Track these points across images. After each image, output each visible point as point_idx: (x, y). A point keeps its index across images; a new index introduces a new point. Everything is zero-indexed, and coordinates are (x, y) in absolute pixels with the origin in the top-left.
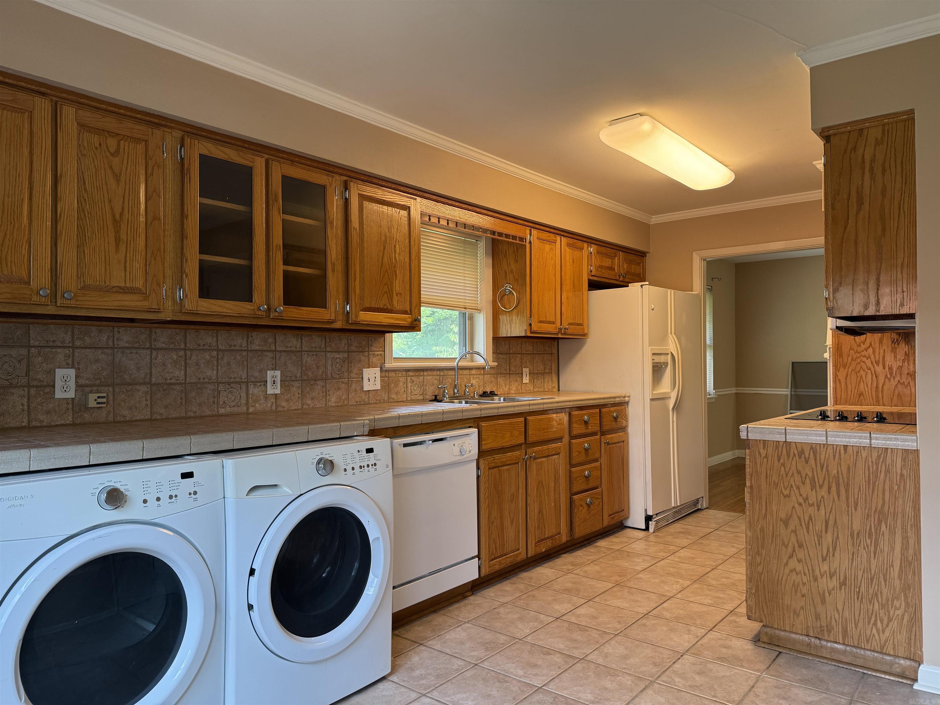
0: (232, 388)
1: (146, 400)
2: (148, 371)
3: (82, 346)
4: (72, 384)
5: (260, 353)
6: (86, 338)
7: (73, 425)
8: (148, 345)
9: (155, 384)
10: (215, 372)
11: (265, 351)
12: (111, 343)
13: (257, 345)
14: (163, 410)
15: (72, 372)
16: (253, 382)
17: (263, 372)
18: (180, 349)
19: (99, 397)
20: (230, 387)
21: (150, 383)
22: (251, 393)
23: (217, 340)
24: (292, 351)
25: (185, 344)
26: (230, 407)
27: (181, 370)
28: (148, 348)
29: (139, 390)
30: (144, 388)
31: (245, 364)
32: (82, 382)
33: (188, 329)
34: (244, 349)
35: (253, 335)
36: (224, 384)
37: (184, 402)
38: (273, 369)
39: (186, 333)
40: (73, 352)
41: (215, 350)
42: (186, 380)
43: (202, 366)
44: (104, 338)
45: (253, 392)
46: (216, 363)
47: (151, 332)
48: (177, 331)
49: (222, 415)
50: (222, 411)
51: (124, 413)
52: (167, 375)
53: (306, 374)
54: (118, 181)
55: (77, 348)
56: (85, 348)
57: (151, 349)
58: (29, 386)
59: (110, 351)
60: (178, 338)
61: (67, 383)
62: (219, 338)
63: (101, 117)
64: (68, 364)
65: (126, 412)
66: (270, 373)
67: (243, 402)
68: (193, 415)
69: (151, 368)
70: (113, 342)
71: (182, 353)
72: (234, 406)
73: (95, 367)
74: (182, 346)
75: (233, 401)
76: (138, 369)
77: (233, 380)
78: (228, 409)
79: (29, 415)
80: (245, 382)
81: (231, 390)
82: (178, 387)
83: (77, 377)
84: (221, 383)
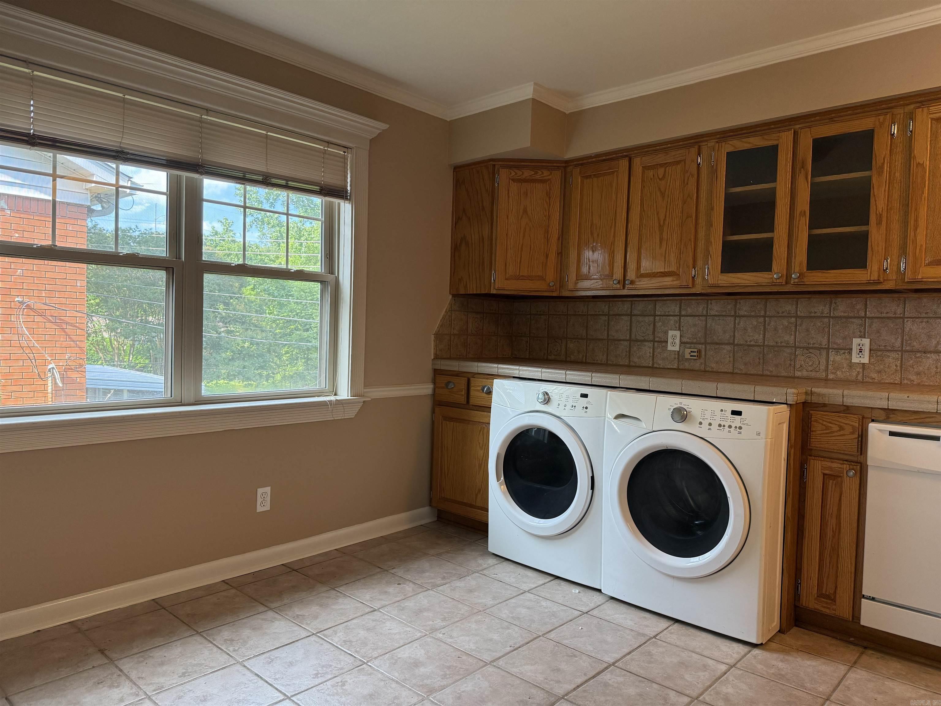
0: (810, 353)
1: (730, 357)
2: (732, 334)
3: (686, 314)
4: (678, 341)
5: (844, 320)
6: (688, 309)
7: (678, 369)
8: (733, 313)
9: (737, 345)
10: (793, 337)
11: (851, 317)
12: (705, 313)
13: (842, 312)
14: (743, 367)
15: (678, 333)
16: (835, 349)
17: (849, 338)
18: (760, 316)
19: (691, 352)
20: (808, 352)
21: (733, 344)
22: (832, 359)
23: (797, 308)
24: (888, 318)
25: (765, 312)
26: (807, 371)
27: (791, 335)
28: (733, 316)
29: (724, 349)
30: (728, 348)
31: (827, 330)
32: (685, 340)
33: (769, 299)
34: (826, 315)
35: (837, 301)
36: (802, 349)
37: (761, 361)
38: (861, 337)
39: (766, 303)
40: (680, 319)
41: (793, 317)
42: (764, 342)
43: (780, 331)
44: (700, 309)
45: (834, 359)
46: (794, 329)
47: (736, 303)
48: (759, 301)
49: (798, 378)
50: (798, 374)
51: (712, 365)
52: (748, 338)
53: (910, 344)
54: (663, 197)
55: (683, 316)
56: (687, 316)
57: (735, 316)
58: (654, 341)
59: (704, 318)
60: (758, 307)
61: (675, 341)
62: (799, 306)
63: (655, 156)
64: (676, 327)
65: (714, 365)
66: (856, 341)
67: (823, 367)
68: (769, 374)
69: (735, 332)
70: (707, 311)
71: (761, 320)
72: (811, 371)
73: (693, 329)
74: (762, 313)
75: (810, 366)
76: (725, 332)
77: (811, 345)
78: (805, 373)
79: (653, 360)
80: (825, 348)
81: (809, 354)
82: (757, 349)
83: (681, 336)
84: (798, 348)
